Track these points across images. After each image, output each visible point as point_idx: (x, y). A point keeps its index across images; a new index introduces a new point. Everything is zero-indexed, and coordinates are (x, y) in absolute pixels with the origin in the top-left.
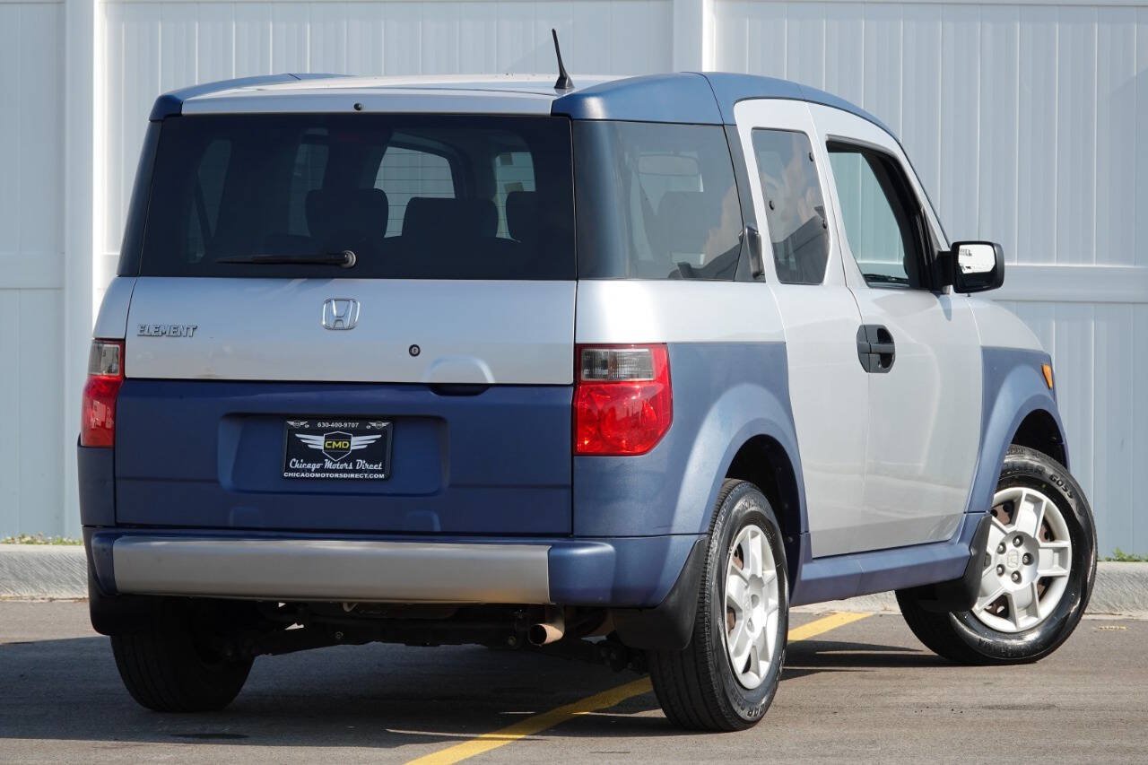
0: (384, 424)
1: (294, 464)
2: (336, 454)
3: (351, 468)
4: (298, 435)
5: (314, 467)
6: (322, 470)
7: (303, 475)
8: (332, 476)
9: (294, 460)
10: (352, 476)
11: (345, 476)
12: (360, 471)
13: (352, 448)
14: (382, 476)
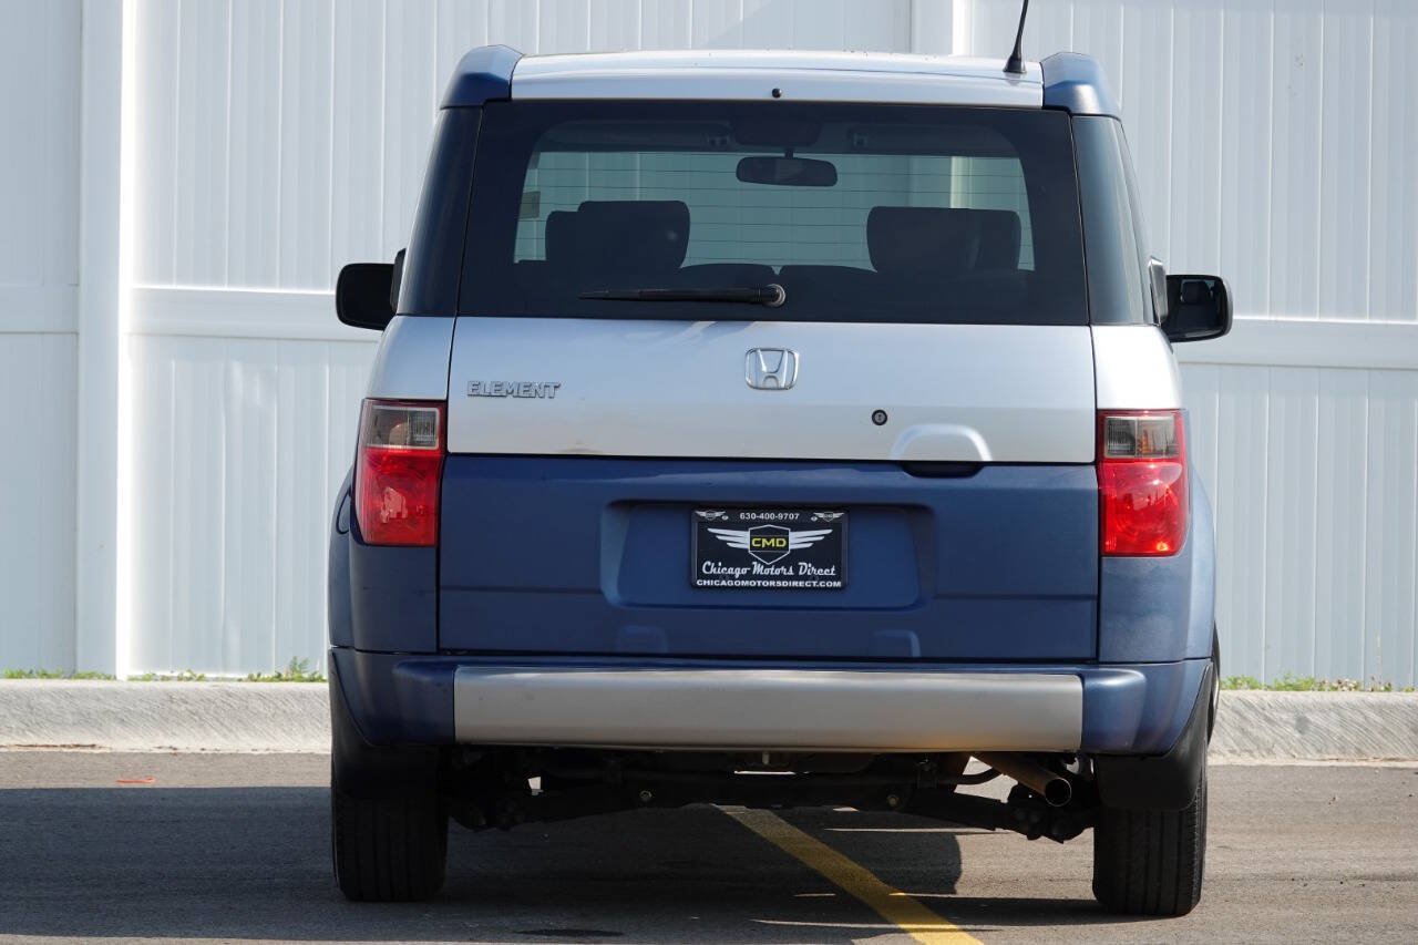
0: (836, 516)
1: (708, 568)
2: (768, 555)
3: (791, 573)
4: (711, 530)
5: (738, 572)
6: (749, 576)
7: (724, 583)
8: (766, 583)
9: (709, 563)
10: (795, 584)
11: (784, 584)
12: (805, 578)
13: (790, 547)
14: (838, 584)
